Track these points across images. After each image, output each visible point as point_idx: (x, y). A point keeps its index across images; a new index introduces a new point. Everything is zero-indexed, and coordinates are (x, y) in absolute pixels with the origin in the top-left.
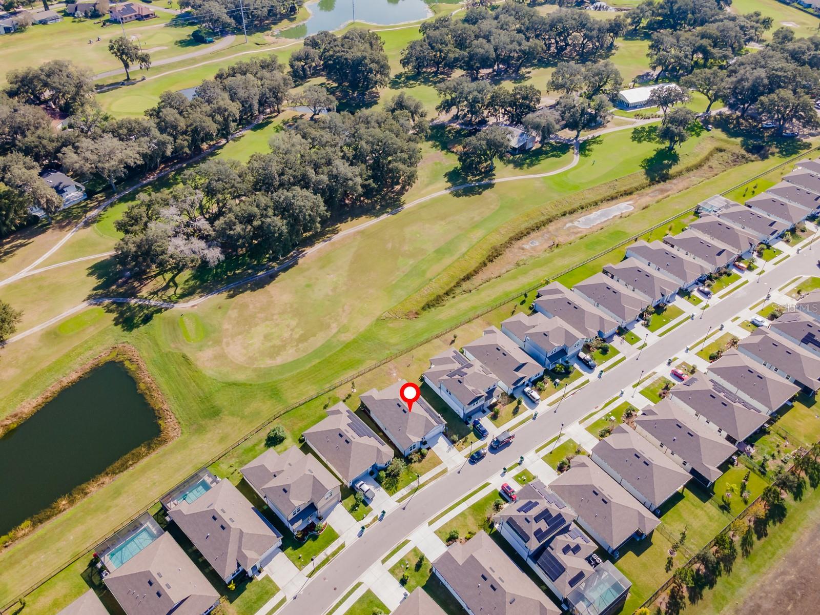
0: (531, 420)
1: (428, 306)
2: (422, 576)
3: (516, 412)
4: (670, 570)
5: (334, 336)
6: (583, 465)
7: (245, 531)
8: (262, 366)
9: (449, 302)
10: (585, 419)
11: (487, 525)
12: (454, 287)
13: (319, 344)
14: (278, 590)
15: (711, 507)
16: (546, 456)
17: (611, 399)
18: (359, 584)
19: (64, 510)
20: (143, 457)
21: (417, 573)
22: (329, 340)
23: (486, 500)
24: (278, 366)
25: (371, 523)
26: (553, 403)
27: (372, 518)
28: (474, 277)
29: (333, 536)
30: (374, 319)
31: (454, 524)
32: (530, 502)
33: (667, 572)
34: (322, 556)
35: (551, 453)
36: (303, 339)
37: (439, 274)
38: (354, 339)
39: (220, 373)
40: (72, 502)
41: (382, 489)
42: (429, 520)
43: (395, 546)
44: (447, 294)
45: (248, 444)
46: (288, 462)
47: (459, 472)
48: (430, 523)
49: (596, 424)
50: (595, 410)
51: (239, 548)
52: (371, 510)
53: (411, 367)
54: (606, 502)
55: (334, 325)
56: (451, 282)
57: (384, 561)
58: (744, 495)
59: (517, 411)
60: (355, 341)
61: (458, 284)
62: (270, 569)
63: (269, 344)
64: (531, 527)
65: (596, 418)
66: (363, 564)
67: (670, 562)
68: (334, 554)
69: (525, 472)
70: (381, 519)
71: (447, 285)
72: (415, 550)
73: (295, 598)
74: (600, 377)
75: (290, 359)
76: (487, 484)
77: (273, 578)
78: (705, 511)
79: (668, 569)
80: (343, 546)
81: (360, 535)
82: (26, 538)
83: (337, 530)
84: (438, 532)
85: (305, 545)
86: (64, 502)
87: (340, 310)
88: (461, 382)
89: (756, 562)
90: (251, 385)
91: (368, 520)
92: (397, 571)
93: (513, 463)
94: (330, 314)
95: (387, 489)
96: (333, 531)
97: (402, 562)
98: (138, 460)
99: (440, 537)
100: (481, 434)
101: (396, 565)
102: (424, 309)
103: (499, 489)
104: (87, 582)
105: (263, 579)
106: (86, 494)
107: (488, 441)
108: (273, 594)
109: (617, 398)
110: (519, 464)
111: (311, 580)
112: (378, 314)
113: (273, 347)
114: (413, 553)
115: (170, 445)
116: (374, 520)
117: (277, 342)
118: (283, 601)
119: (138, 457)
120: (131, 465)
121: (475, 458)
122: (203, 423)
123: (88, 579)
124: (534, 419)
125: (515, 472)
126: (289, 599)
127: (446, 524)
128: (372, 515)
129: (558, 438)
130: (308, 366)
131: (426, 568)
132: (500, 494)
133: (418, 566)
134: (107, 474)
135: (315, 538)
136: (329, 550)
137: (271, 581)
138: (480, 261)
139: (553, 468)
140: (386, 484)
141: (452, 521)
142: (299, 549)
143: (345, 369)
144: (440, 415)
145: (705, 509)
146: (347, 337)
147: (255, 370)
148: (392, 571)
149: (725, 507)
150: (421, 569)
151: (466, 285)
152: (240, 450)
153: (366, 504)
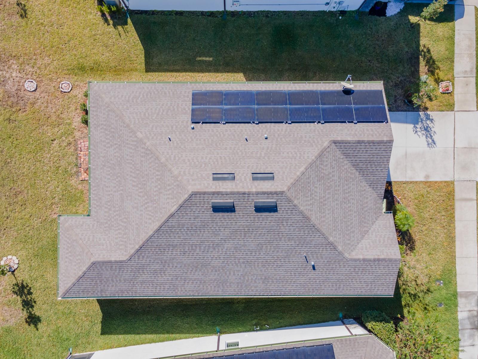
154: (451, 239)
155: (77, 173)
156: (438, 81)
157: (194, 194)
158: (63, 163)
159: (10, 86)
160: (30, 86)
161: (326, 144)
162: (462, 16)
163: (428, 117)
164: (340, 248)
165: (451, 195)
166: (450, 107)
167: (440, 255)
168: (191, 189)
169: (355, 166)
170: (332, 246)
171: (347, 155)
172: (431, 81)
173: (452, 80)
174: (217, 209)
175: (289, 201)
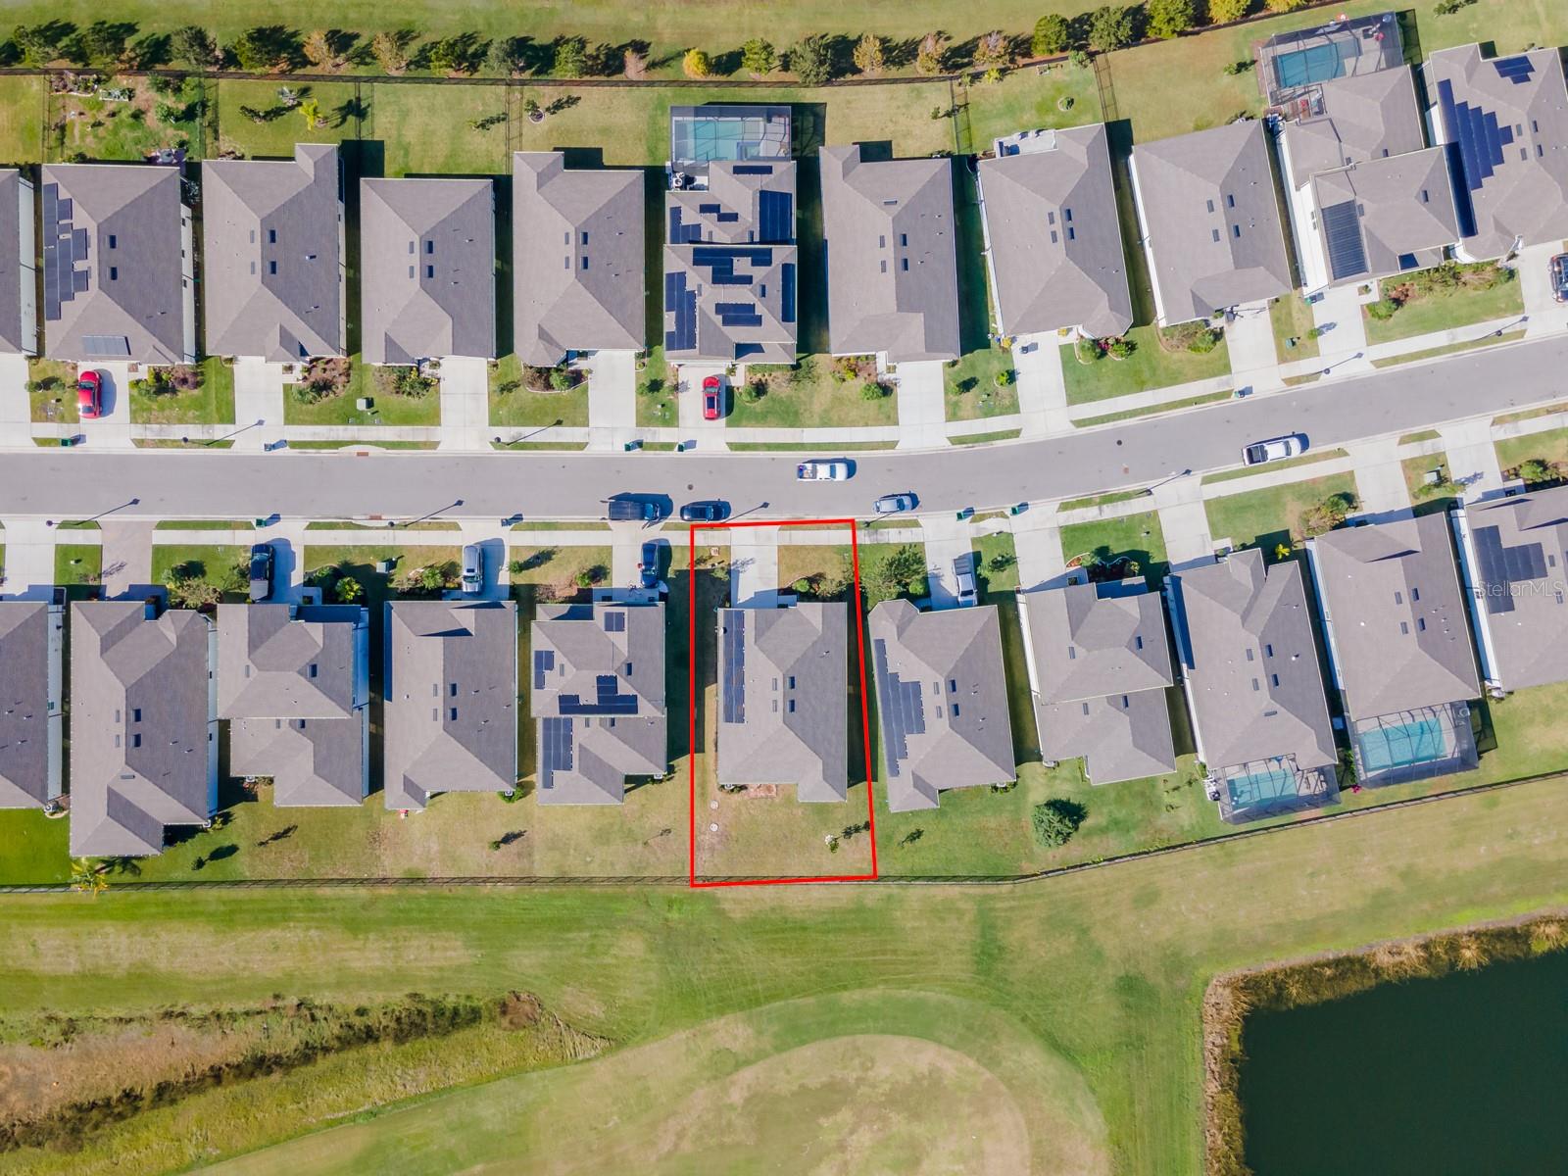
0: (527, 518)
1: (454, 1020)
2: (973, 367)
3: (543, 557)
4: (569, 97)
5: (761, 1055)
6: (543, 335)
7: (1237, 618)
8: (971, 1064)
9: (385, 1000)
10: (415, 445)
11: (801, 372)
12: (326, 1050)
13: (807, 1052)
14: (1207, 503)
15: (380, 126)
16: (574, 425)
17: (311, 452)
18: (1079, 423)
19: (1470, 934)
20: (1300, 972)
21: (978, 377)
22: (778, 1049)
23: (761, 419)
24: (939, 1041)
25: (990, 516)
26: (441, 526)
27: (982, 524)
28: (234, 1060)
29: (1071, 535)
30: (626, 1054)
31: (854, 414)
32: (726, 322)
33: (579, 98)
34: (1110, 512)
35: (559, 423)
36: (831, 1097)
37: (330, 1124)
38: (721, 1012)
39: (1072, 1100)
40: (1453, 945)
41: (930, 567)
42: (889, 452)
43: (980, 447)
44: (370, 1035)
45: (1114, 844)
46: (1088, 719)
47: (765, 505)
48: (892, 445)
49: (407, 419)
50: (373, 451)
51: (1255, 597)
52: (975, 541)
53: (664, 824)
54: (585, 235)
55: (736, 1096)
56: (320, 1078)
57: (1016, 433)
58: (290, 103)
59: (537, 557)
60: (723, 1006)
61: (308, 1054)
62: (1204, 546)
63: (919, 1130)
64: (767, 276)
65: (389, 433)
66: (1054, 451)
67: (558, 106)
68: (1085, 503)
69: (644, 419)
70: (970, 511)
71: (340, 1070)
72: (953, 415)
73: (1188, 472)
74: (275, 518)
75: (900, 1043)
76: (734, 446)
77: (1206, 529)
78: (399, 130)
79: (572, 101)
80: (1065, 507)
81: (1024, 506)
82: (1545, 912)
83: (1058, 542)
84: (892, 419)
85: (1126, 549)
86: (1470, 954)
87: (686, 1146)
88: (629, 666)
89: (407, 17)
90: (1024, 1019)
91: (992, 526)
92: (1007, 402)
93: (650, 454)
94: (722, 1146)
95: (920, 561)
96: (1064, 544)
97: (988, 413)
98: (1311, 969)
99: (895, 408)
100: (657, 555)
101: (1001, 414)
102: (475, 1016)
103: (722, 421)
104: (1491, 726)
105: (1223, 537)
106: (1425, 947)
107: (655, 532)
108: (1219, 500)
109: (295, 445)
110: (640, 444)
111: (1148, 485)
112: (605, 1070)
113: (916, 1116)
114: (961, 414)
115: (1239, 969)
116: (982, 517)
117: (898, 1122)
118: (1207, 481)
119: (1308, 974)
120: (1328, 965)
121: (711, 513)
122: (1161, 980)
123: (1488, 731)
124: (518, 518)
125: (664, 434)
126: (1196, 478)
127: (867, 425)
128: (978, 530)
129: (515, 444)
130: (875, 994)
131: (958, 373)
132: (729, 410)
133: (967, 385)
134: (1377, 972)
135: (1102, 551)
136: (1090, 514)
137: (1212, 525)
138: (166, 1111)
139: (585, 391)
140: (916, 572)
141: (853, 424)
142: (1139, 548)
143: (804, 929)
144: (721, 632)
145: (394, 133)
146: (732, 1032)
147: (992, 1061)
148: (1014, 408)
149: (355, 109)
150: (966, 378)
151: (287, 1039)
152: (1138, 839)
153: (977, 558)
154: (817, 548)
155: (772, 798)
156: (711, 557)
157: (784, 722)
158: (766, 807)
159: (715, 840)
160: (714, 828)
161: (756, 648)
162: (667, 541)
163: (735, 564)
164: (815, 638)
165: (787, 548)
166: (728, 548)
167: (827, 555)
168: (781, 724)
169: (769, 628)
170: (814, 643)
171: (763, 634)
172: (710, 562)
173: (710, 547)
174: (792, 709)
175: (788, 671)
